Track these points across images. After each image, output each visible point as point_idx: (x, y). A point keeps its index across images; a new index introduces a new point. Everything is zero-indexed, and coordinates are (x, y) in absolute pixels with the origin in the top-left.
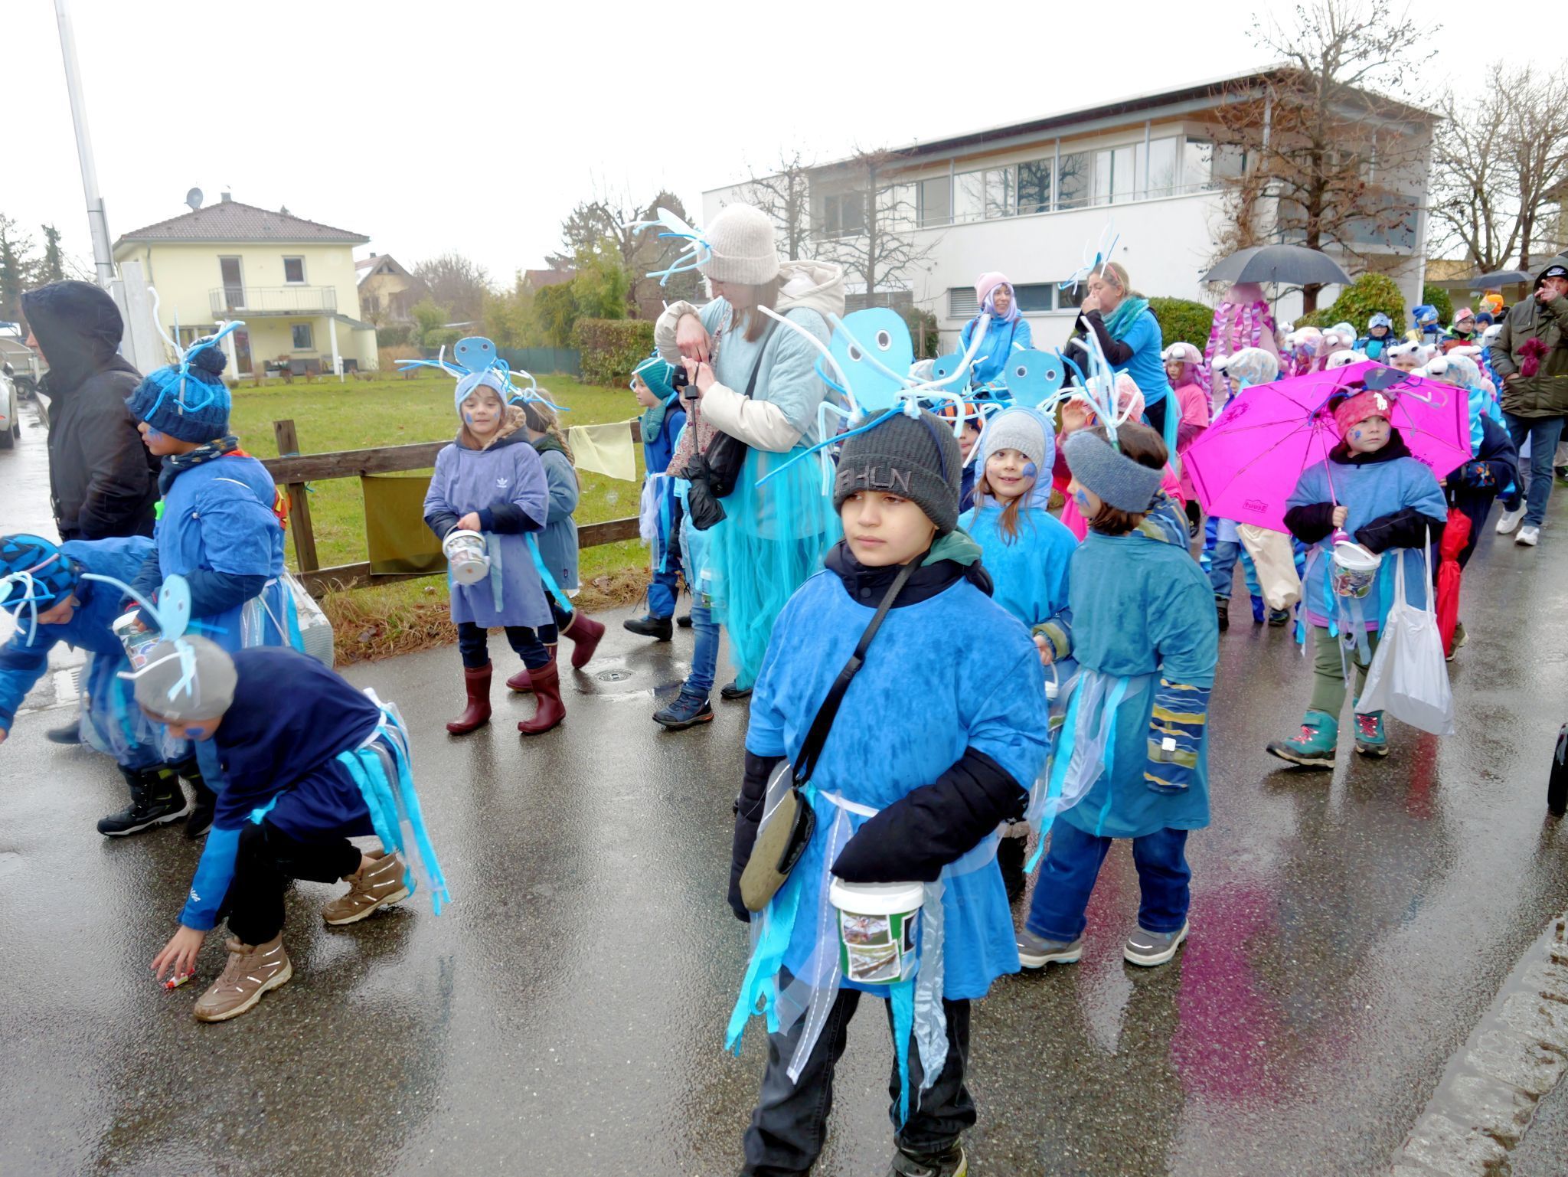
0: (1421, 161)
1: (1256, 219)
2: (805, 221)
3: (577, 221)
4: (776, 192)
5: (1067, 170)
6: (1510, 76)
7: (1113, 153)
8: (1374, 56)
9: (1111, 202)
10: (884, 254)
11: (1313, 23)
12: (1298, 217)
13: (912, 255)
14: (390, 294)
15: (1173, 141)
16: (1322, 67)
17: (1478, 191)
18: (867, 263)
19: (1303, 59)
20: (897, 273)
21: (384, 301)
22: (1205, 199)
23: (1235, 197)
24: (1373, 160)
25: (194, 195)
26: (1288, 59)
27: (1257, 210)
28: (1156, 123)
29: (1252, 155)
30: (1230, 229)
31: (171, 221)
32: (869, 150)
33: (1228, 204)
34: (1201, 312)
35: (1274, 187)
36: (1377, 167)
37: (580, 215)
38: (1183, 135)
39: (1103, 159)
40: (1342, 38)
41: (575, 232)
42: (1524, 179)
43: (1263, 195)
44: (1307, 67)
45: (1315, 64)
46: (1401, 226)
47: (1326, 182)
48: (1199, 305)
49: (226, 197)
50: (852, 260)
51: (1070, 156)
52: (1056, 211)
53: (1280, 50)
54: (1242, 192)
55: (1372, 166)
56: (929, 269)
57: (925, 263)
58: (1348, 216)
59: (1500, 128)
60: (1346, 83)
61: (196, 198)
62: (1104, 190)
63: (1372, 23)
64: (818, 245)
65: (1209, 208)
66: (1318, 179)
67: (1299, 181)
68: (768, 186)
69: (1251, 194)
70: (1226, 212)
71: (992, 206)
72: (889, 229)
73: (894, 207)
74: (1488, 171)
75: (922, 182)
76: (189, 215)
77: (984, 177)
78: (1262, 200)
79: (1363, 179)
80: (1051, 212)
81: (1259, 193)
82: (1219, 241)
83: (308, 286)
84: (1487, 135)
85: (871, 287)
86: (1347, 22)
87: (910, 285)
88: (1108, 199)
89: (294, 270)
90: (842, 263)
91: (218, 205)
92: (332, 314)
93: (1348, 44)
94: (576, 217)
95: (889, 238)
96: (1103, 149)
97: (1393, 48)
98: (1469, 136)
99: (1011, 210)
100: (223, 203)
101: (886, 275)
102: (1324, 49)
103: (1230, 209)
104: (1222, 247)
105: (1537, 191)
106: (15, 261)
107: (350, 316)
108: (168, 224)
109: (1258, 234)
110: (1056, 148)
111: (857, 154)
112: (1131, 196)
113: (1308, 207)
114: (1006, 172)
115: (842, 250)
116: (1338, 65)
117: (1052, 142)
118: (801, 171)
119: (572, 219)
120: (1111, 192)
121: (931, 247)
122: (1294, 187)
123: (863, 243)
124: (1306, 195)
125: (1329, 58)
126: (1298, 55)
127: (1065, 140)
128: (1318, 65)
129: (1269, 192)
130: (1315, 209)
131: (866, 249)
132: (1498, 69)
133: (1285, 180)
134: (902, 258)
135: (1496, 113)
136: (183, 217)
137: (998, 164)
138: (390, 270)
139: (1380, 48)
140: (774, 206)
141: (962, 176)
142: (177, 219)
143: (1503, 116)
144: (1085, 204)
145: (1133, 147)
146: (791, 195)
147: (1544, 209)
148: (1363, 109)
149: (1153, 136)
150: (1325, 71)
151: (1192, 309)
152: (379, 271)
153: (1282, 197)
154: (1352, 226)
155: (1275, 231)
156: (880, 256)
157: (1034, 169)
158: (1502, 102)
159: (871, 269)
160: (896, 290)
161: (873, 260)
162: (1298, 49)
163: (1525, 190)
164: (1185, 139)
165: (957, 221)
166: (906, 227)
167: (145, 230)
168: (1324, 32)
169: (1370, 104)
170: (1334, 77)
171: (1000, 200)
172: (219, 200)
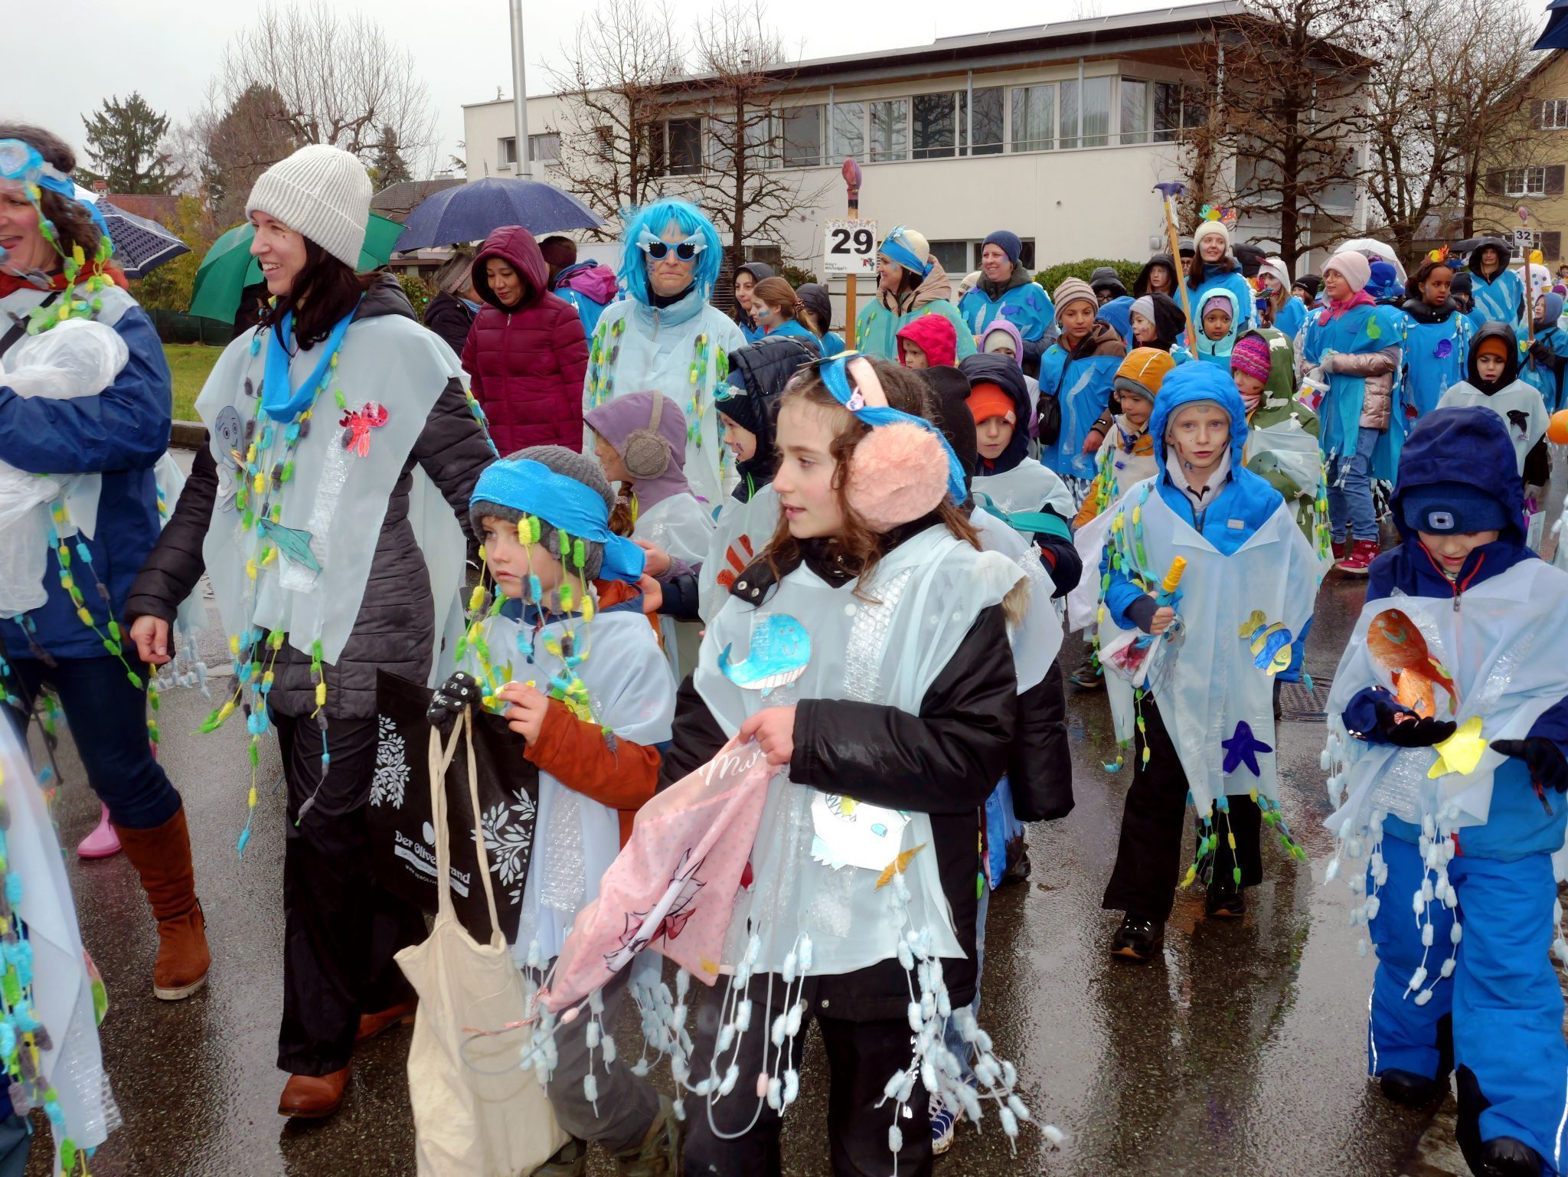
3: (112, 121)
18: (734, 210)
28: (1089, 59)
37: (116, 111)
38: (1118, 73)
41: (107, 138)
47: (1304, 142)
80: (955, 158)
94: (107, 116)
113: (1284, 168)
116: (1310, 18)
119: (101, 119)
123: (728, 183)
125: (1302, 11)
127: (978, 71)
130: (1292, 170)
144: (998, 150)
149: (1086, 75)
159: (739, 218)
161: (741, 207)
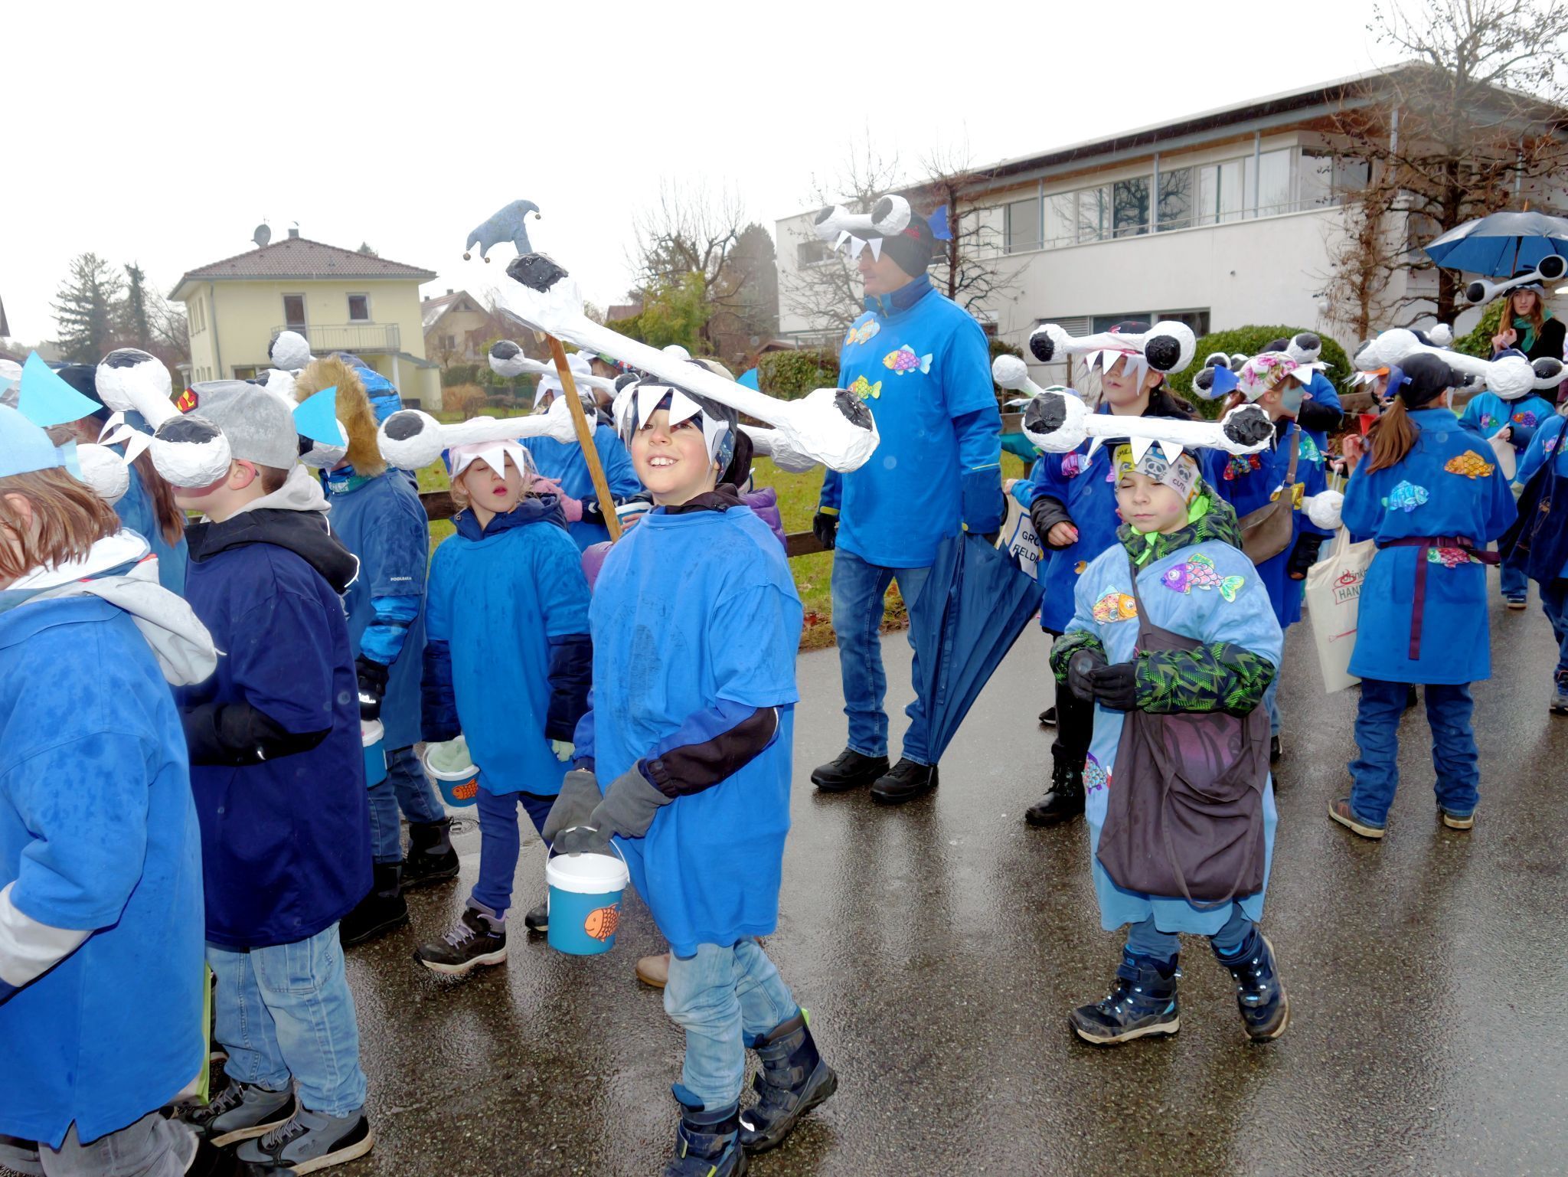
1: (1382, 238)
3: (663, 255)
5: (1170, 189)
7: (1219, 168)
8: (1519, 48)
9: (1218, 221)
10: (965, 283)
11: (1446, 13)
12: (1431, 233)
13: (994, 284)
14: (466, 332)
15: (1286, 154)
16: (1456, 62)
19: (1434, 55)
20: (979, 303)
21: (459, 339)
22: (1323, 215)
23: (1357, 213)
24: (1519, 166)
25: (262, 232)
26: (1416, 55)
27: (1383, 227)
28: (1266, 134)
29: (1377, 165)
30: (1352, 249)
31: (235, 259)
32: (949, 172)
33: (1350, 221)
35: (1402, 200)
36: (1525, 174)
37: (666, 248)
38: (1297, 146)
39: (1209, 174)
40: (1480, 27)
41: (658, 266)
43: (1388, 208)
44: (1438, 63)
45: (1450, 60)
47: (1464, 193)
49: (294, 233)
51: (1173, 173)
52: (1156, 233)
53: (1406, 44)
54: (1365, 208)
55: (1520, 173)
56: (1016, 299)
57: (1010, 293)
60: (1486, 80)
61: (264, 235)
62: (1210, 209)
63: (1516, 10)
65: (1327, 225)
66: (1454, 189)
67: (1431, 193)
69: (1375, 211)
70: (1347, 230)
71: (1088, 230)
72: (971, 256)
73: (976, 232)
75: (1010, 205)
76: (254, 252)
77: (1077, 199)
78: (1388, 214)
79: (1509, 188)
80: (1150, 234)
81: (1385, 206)
82: (1339, 263)
83: (373, 323)
86: (1487, 10)
87: (994, 317)
88: (1214, 219)
89: (358, 308)
91: (284, 242)
92: (396, 352)
93: (1489, 35)
94: (660, 250)
95: (970, 265)
96: (1207, 164)
97: (1542, 39)
99: (1105, 233)
100: (290, 240)
102: (1459, 42)
103: (1351, 226)
104: (1343, 269)
106: (104, 302)
107: (414, 355)
108: (232, 262)
109: (1384, 254)
110: (1155, 164)
111: (936, 176)
112: (1240, 214)
113: (1441, 221)
114: (1100, 191)
116: (1477, 59)
117: (1149, 158)
119: (656, 252)
120: (1218, 210)
121: (1016, 275)
122: (1427, 200)
123: (943, 270)
124: (1440, 208)
125: (1466, 53)
126: (1428, 49)
127: (1163, 155)
129: (1395, 206)
131: (947, 278)
133: (1415, 191)
134: (985, 287)
136: (248, 255)
137: (1092, 184)
138: (467, 307)
139: (1525, 39)
141: (1055, 198)
142: (242, 257)
144: (1187, 224)
145: (1241, 160)
148: (1504, 110)
149: (1262, 149)
150: (1461, 67)
152: (455, 309)
153: (1413, 211)
155: (1404, 248)
156: (960, 285)
157: (1133, 189)
161: (953, 290)
162: (1428, 42)
164: (1300, 151)
165: (1047, 246)
166: (991, 254)
167: (209, 267)
168: (1459, 21)
169: (1514, 104)
170: (1471, 74)
171: (1095, 223)
172: (286, 236)
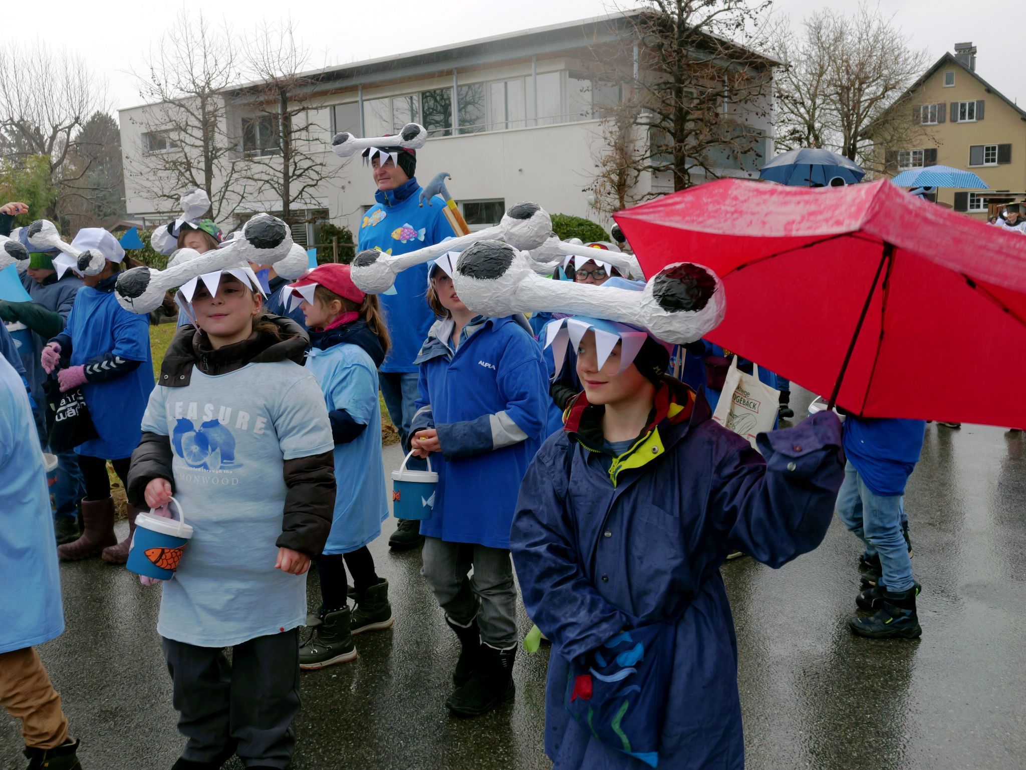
0: (764, 95)
1: (631, 145)
2: (221, 140)
4: (188, 111)
6: (827, 35)
7: (506, 84)
9: (507, 127)
10: (298, 172)
12: (666, 143)
13: (323, 174)
15: (557, 75)
16: (677, 11)
17: (811, 128)
18: (282, 181)
19: (661, 4)
20: (311, 190)
22: (586, 126)
23: (612, 125)
24: (726, 94)
27: (632, 137)
28: (540, 59)
29: (625, 87)
30: (610, 153)
33: (607, 131)
34: (589, 228)
35: (644, 116)
36: (729, 100)
38: (565, 70)
39: (497, 89)
42: (846, 116)
43: (634, 123)
44: (664, 11)
45: (672, 9)
46: (751, 152)
47: (688, 113)
48: (587, 221)
50: (266, 178)
52: (458, 135)
54: (618, 121)
55: (726, 100)
56: (343, 188)
57: (338, 182)
58: (708, 143)
59: (824, 77)
60: (698, 26)
62: (501, 118)
64: (234, 163)
65: (590, 134)
66: (680, 110)
67: (665, 112)
68: (181, 106)
69: (626, 124)
70: (605, 139)
72: (301, 149)
73: (306, 128)
74: (817, 113)
75: (334, 106)
77: (392, 103)
78: (634, 127)
79: (718, 110)
81: (632, 121)
82: (600, 165)
84: (815, 83)
85: (287, 203)
87: (325, 203)
88: (504, 125)
90: (256, 180)
95: (302, 157)
96: (496, 80)
98: (801, 83)
101: (301, 193)
103: (608, 135)
104: (604, 169)
105: (856, 128)
109: (633, 158)
110: (455, 78)
112: (524, 123)
113: (673, 135)
114: (411, 98)
115: (256, 169)
116: (691, 11)
117: (449, 73)
118: (213, 92)
120: (507, 119)
122: (662, 117)
123: (277, 161)
124: (672, 125)
125: (683, 4)
127: (461, 71)
128: (674, 10)
129: (640, 121)
130: (680, 136)
131: (281, 168)
132: (818, 29)
133: (653, 110)
134: (315, 176)
135: (819, 65)
137: (404, 92)
140: (187, 125)
141: (373, 102)
143: (825, 68)
144: (482, 129)
145: (522, 78)
146: (204, 114)
147: (863, 144)
148: (712, 51)
149: (538, 71)
150: (680, 15)
151: (580, 225)
153: (652, 125)
154: (712, 152)
155: (648, 154)
156: (294, 174)
157: (438, 97)
158: (824, 57)
159: (286, 186)
160: (313, 207)
161: (287, 179)
163: (847, 127)
164: (567, 73)
166: (319, 148)
169: (719, 46)
170: (688, 21)
